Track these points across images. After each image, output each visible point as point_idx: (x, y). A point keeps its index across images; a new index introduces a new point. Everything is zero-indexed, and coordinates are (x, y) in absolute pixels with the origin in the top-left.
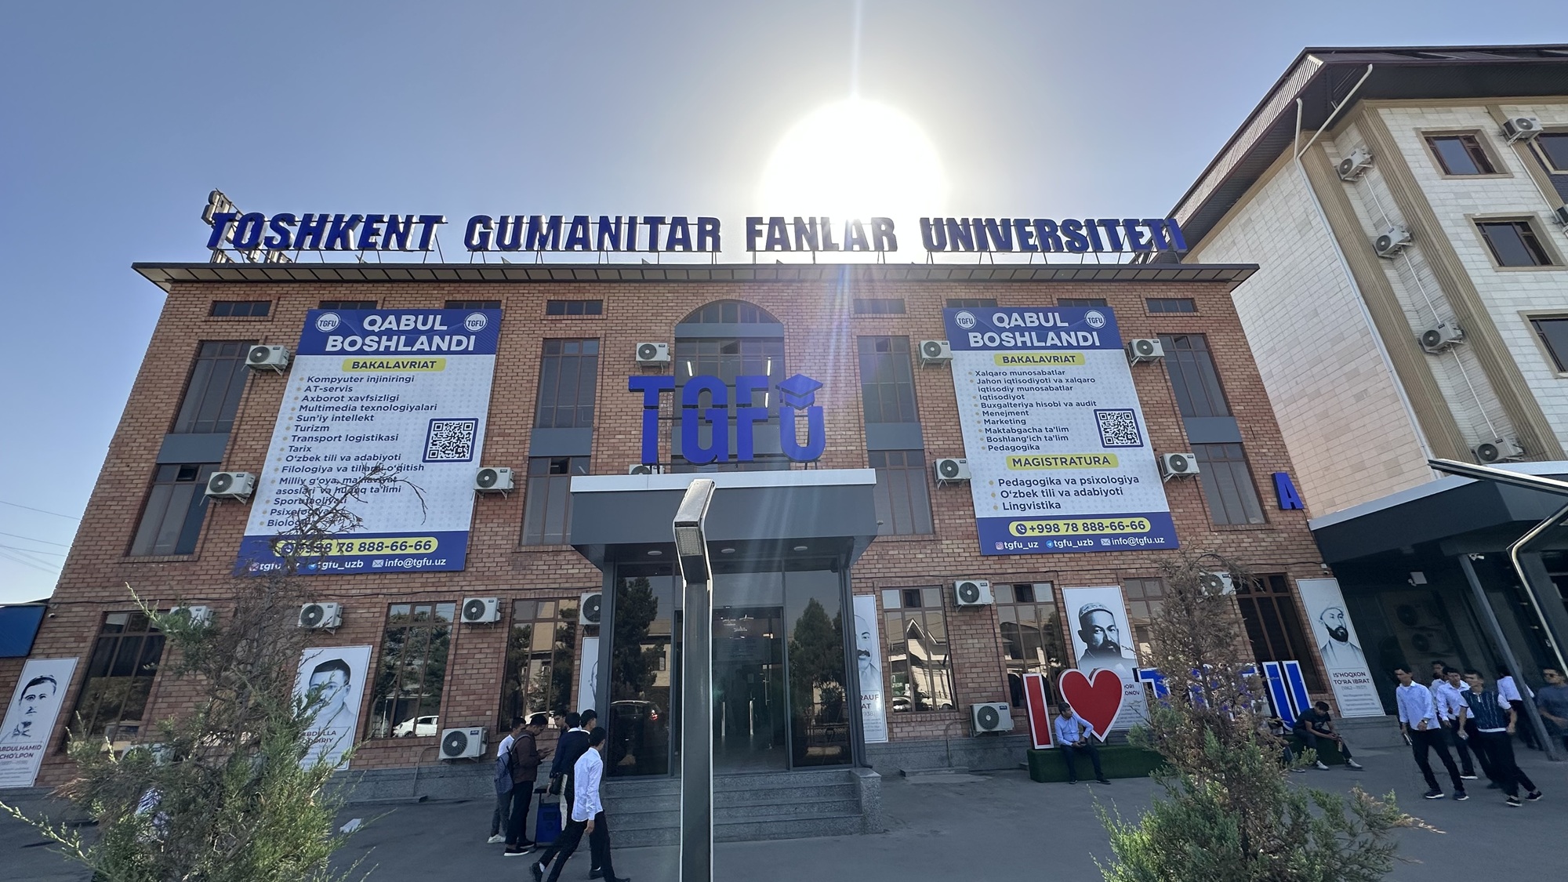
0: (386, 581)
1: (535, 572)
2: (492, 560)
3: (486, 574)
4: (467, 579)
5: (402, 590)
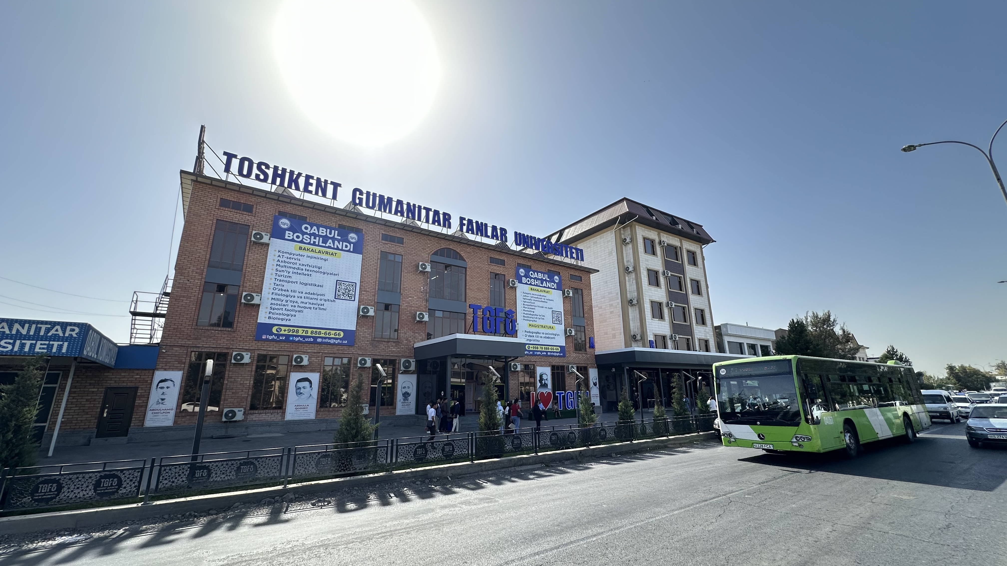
0: (323, 348)
1: (380, 349)
2: (364, 342)
3: (362, 348)
4: (355, 349)
5: (329, 352)
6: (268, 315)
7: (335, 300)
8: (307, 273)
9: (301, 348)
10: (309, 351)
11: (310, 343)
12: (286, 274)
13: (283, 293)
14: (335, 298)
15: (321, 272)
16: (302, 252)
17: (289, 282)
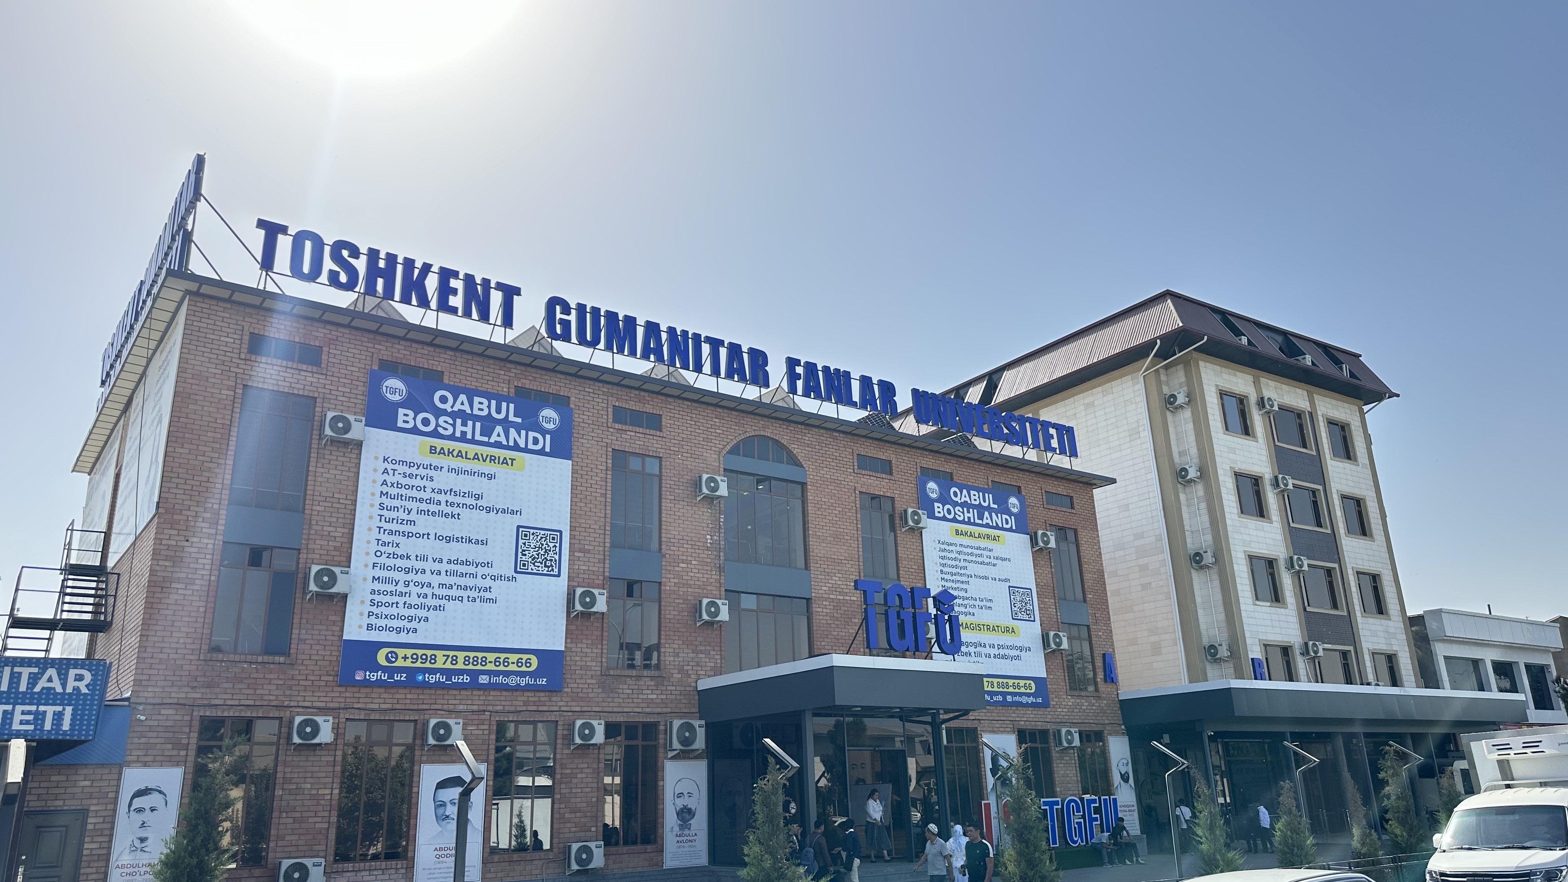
0: (491, 698)
1: (621, 696)
2: (584, 681)
3: (580, 695)
4: (564, 699)
5: (507, 708)
6: (366, 621)
7: (515, 575)
8: (449, 510)
9: (441, 702)
10: (461, 707)
11: (461, 687)
12: (403, 516)
13: (399, 563)
14: (516, 572)
15: (481, 508)
16: (437, 460)
17: (409, 535)
